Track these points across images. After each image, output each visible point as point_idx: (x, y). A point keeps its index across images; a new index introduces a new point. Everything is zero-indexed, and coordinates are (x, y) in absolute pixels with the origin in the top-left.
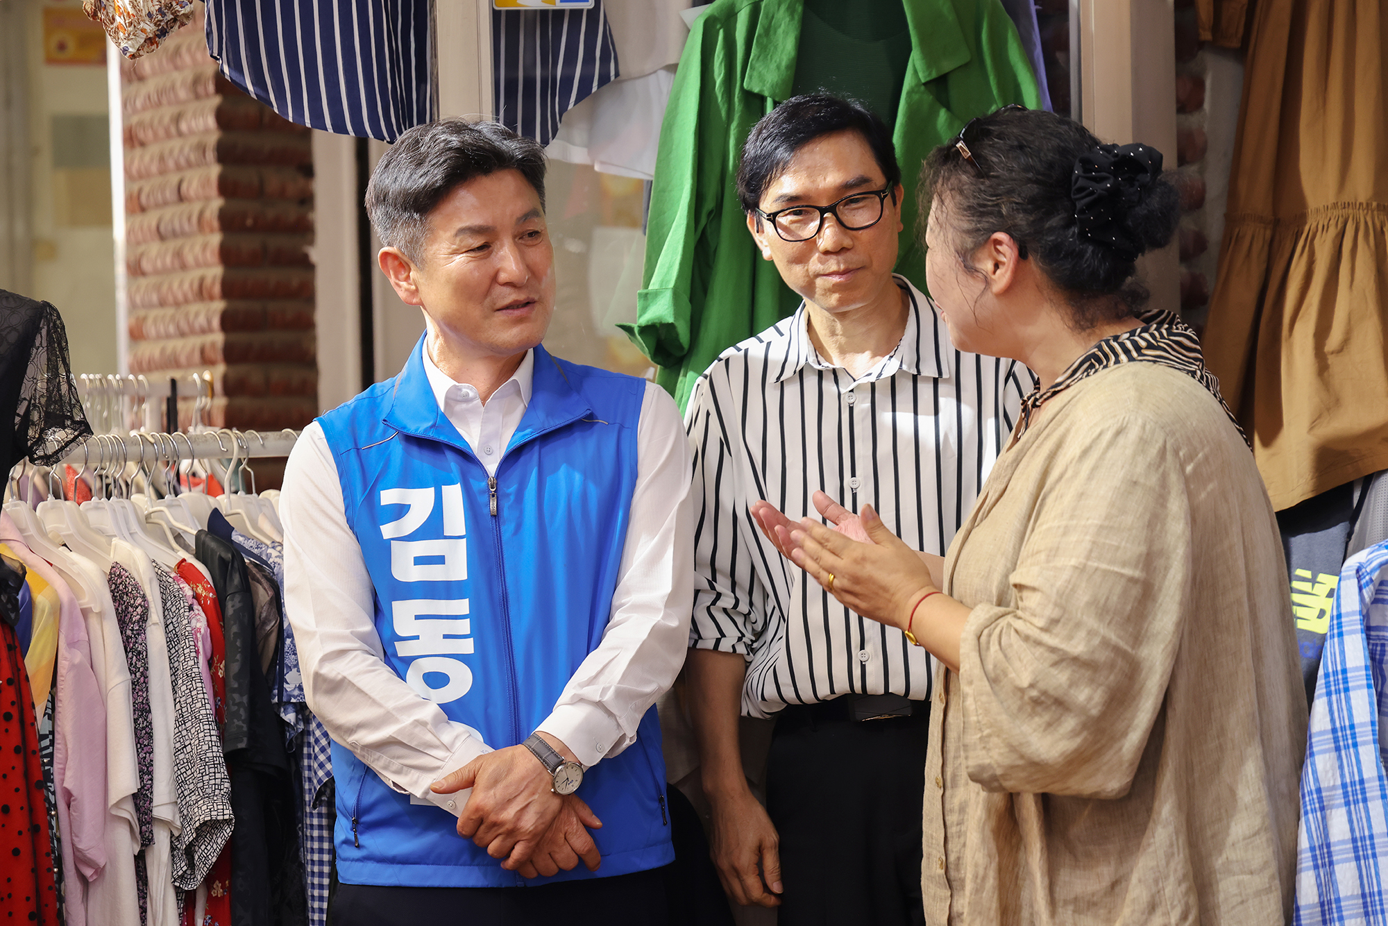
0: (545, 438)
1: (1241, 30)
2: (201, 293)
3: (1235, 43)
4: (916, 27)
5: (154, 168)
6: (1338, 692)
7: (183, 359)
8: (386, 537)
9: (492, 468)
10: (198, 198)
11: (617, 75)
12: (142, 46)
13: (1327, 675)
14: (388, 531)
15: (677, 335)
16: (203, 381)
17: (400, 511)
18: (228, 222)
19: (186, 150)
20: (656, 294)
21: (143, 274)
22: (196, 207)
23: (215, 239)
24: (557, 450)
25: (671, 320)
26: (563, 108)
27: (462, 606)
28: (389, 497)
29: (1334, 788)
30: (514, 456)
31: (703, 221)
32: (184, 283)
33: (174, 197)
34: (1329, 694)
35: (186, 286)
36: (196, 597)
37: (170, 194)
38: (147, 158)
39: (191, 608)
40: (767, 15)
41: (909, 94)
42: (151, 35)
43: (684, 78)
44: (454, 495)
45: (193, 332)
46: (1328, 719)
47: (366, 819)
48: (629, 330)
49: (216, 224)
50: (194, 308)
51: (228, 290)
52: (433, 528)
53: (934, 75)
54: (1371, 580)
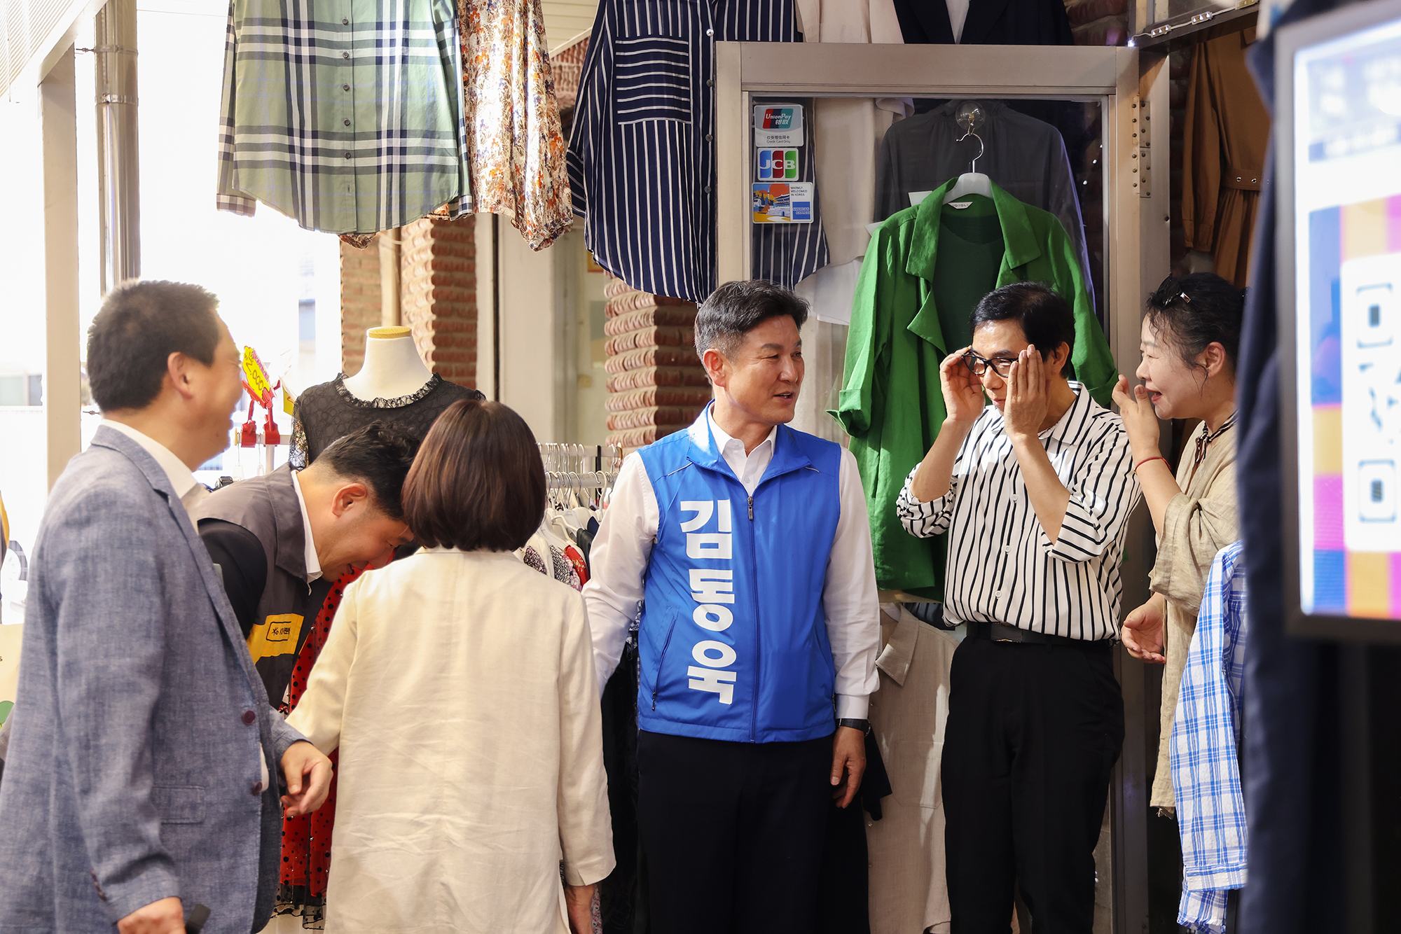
0: (783, 477)
1: (1211, 241)
2: (645, 402)
3: (1208, 249)
4: (1007, 236)
5: (622, 329)
6: (1206, 629)
7: (634, 441)
8: (684, 530)
9: (751, 492)
10: (645, 346)
11: (828, 262)
12: (542, 243)
13: (1201, 619)
14: (685, 527)
15: (863, 417)
16: (617, 448)
17: (693, 515)
18: (660, 359)
19: (639, 318)
20: (851, 393)
21: (616, 391)
22: (644, 350)
23: (653, 369)
24: (789, 484)
25: (859, 408)
26: (796, 282)
27: (729, 574)
28: (686, 506)
29: (1200, 686)
30: (764, 486)
31: (880, 349)
32: (635, 397)
33: (633, 346)
34: (1201, 630)
35: (637, 398)
36: (575, 567)
37: (631, 345)
38: (618, 323)
39: (571, 574)
40: (918, 228)
41: (1002, 275)
42: (547, 237)
43: (868, 264)
44: (725, 506)
45: (640, 425)
46: (1199, 645)
47: (663, 694)
48: (834, 414)
49: (653, 361)
50: (641, 410)
51: (659, 400)
52: (712, 526)
53: (1018, 264)
54: (1232, 563)
